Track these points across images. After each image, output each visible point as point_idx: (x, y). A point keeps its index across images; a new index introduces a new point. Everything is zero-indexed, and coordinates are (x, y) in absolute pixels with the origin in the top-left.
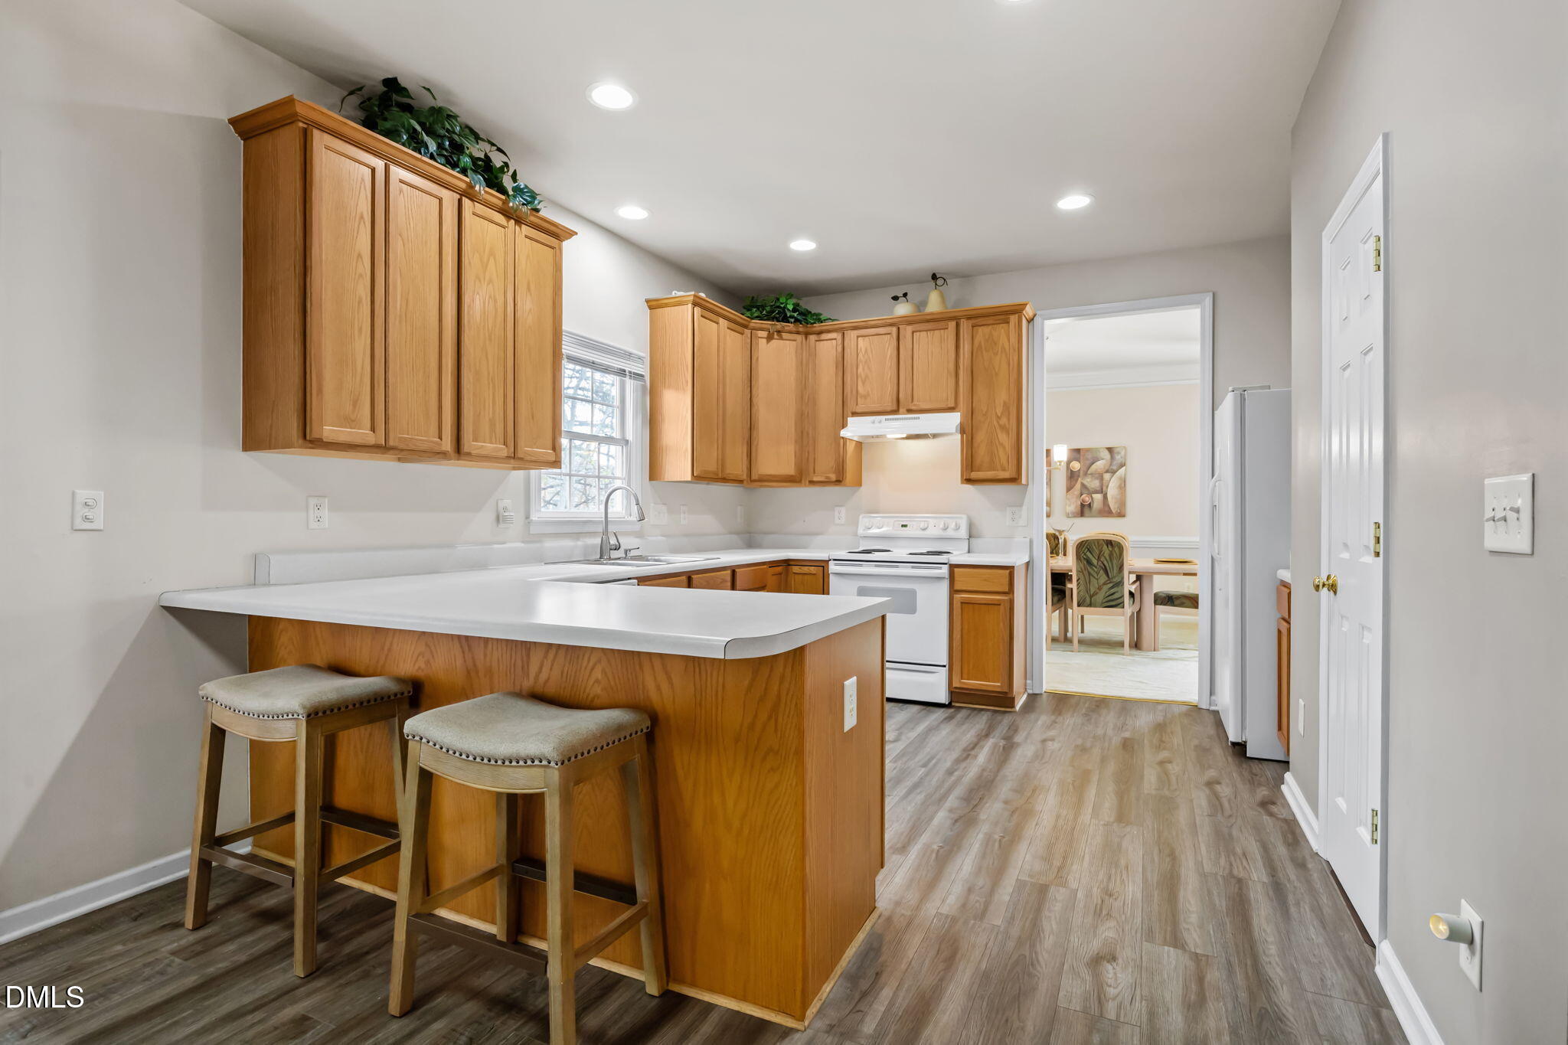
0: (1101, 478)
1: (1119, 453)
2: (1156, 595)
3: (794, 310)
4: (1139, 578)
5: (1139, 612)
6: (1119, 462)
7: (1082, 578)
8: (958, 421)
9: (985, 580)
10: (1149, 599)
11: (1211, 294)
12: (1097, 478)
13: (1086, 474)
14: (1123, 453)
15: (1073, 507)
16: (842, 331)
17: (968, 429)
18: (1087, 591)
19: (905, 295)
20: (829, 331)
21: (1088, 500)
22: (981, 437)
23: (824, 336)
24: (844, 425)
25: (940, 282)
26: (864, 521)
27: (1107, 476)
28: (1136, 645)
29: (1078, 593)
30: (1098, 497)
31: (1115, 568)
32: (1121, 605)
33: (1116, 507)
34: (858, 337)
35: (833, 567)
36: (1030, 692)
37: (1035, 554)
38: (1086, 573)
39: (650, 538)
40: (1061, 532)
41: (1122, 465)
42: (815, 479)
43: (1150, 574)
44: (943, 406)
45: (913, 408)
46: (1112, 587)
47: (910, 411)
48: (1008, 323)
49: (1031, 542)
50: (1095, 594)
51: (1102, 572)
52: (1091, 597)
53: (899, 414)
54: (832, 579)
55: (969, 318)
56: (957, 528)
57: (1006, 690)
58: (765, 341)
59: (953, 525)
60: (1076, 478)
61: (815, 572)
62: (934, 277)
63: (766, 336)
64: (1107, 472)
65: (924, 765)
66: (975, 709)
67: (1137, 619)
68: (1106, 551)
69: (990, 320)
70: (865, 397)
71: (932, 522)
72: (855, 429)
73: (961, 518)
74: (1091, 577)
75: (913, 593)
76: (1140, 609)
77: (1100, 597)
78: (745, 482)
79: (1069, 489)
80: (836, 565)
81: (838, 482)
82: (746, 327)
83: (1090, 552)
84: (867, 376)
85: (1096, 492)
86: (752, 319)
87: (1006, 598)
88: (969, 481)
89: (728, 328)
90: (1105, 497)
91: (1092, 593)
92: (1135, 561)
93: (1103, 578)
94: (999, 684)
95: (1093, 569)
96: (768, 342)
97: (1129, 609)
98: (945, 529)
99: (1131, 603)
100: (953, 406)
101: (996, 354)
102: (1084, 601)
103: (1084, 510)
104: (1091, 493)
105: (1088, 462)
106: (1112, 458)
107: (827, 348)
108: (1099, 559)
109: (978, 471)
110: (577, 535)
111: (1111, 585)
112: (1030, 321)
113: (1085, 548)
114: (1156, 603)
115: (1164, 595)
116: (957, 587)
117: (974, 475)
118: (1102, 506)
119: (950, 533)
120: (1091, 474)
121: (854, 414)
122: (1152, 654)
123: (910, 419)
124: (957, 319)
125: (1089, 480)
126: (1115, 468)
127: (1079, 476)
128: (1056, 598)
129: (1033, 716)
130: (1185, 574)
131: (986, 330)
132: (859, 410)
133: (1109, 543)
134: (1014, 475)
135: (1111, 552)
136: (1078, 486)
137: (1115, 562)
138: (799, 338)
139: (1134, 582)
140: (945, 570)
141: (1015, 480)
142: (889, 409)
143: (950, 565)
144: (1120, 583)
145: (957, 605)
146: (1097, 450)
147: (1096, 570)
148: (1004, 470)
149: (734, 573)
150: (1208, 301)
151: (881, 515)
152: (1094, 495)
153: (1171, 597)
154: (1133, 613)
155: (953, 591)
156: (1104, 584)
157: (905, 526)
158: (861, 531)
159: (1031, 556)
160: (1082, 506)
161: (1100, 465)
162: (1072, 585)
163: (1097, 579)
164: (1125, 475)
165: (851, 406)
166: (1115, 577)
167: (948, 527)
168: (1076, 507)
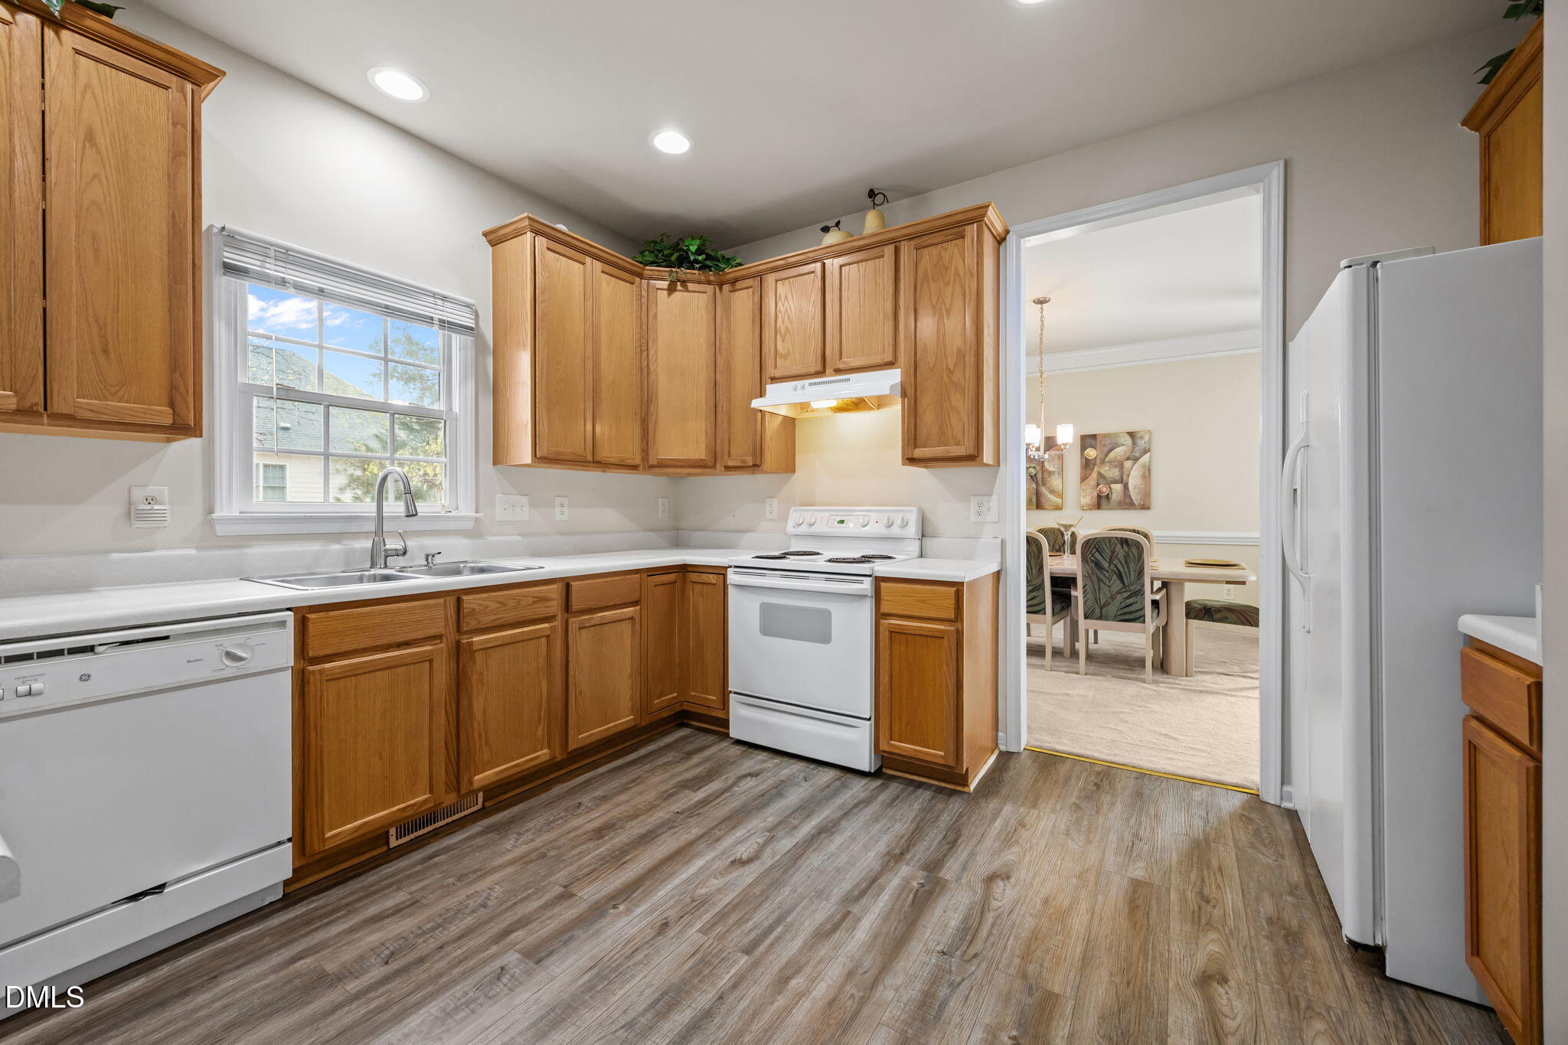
0: (1121, 466)
1: (1142, 438)
2: (1188, 604)
3: (699, 252)
4: (1165, 585)
5: (1165, 627)
6: (1143, 447)
7: (1090, 584)
8: (898, 380)
9: (922, 601)
10: (1179, 611)
11: (1282, 163)
12: (1116, 466)
13: (1103, 462)
14: (1147, 438)
15: (1088, 499)
16: (760, 276)
17: (910, 391)
18: (1097, 600)
19: (837, 224)
20: (744, 278)
21: (1105, 490)
22: (926, 402)
23: (739, 285)
24: (762, 394)
25: (879, 199)
26: (795, 515)
27: (1128, 464)
28: (1162, 666)
29: (1085, 603)
30: (1117, 488)
31: (1132, 573)
32: (1141, 619)
33: (1139, 498)
34: (777, 281)
35: (732, 577)
36: (1003, 748)
37: (1009, 560)
38: (1095, 579)
39: (490, 539)
40: (1068, 527)
41: (1146, 451)
42: (730, 464)
43: (1181, 582)
44: (878, 360)
45: (842, 366)
46: (1128, 597)
47: (838, 371)
48: (963, 237)
49: (1003, 543)
50: (1107, 604)
51: (1115, 577)
52: (1101, 608)
53: (825, 376)
54: (731, 591)
55: (911, 238)
56: (904, 525)
57: (951, 763)
58: (666, 292)
59: (898, 522)
60: (1092, 467)
61: (715, 582)
62: (872, 194)
63: (666, 287)
64: (1128, 459)
65: (747, 951)
66: (911, 782)
67: (1163, 636)
68: (1121, 552)
69: (937, 238)
70: (785, 357)
71: (874, 516)
72: (778, 399)
73: (911, 511)
74: (1101, 584)
75: (827, 614)
76: (1167, 623)
77: (1113, 608)
78: (641, 468)
79: (1084, 479)
80: (736, 573)
81: (756, 467)
82: (641, 276)
83: (1099, 552)
84: (787, 330)
85: (1116, 482)
86: (646, 265)
87: (953, 628)
88: (911, 461)
89: (603, 272)
90: (1126, 487)
91: (1102, 603)
92: (1160, 563)
93: (1117, 585)
94: (942, 753)
95: (1105, 576)
96: (669, 294)
97: (1151, 624)
98: (890, 526)
99: (1155, 615)
100: (891, 359)
101: (947, 284)
102: (1093, 612)
103: (1101, 502)
104: (1109, 482)
105: (1105, 449)
106: (1134, 443)
107: (742, 301)
108: (1111, 562)
109: (925, 447)
110: (338, 537)
111: (1129, 593)
112: (1000, 240)
113: (1094, 549)
114: (1188, 616)
115: (1199, 606)
116: (885, 609)
117: (918, 453)
118: (1122, 498)
119: (896, 531)
120: (1110, 462)
121: (774, 380)
122: (1184, 682)
123: (836, 381)
124: (895, 242)
125: (1107, 468)
126: (1137, 454)
127: (1095, 465)
128: (1058, 607)
129: (992, 804)
130: (1228, 582)
131: (934, 251)
132: (778, 374)
133: (1124, 542)
134: (971, 451)
135: (1127, 553)
136: (1094, 475)
137: (1132, 565)
138: (709, 288)
139: (1159, 590)
140: (867, 585)
141: (973, 457)
142: (813, 370)
143: (876, 577)
144: (1140, 593)
145: (884, 635)
146: (1116, 435)
147: (1107, 575)
148: (958, 444)
149: (568, 586)
150: (1276, 173)
151: (817, 508)
152: (1113, 486)
153: (1210, 609)
154: (1158, 628)
155: (880, 615)
156: (1119, 592)
157: (842, 522)
158: (790, 529)
159: (1003, 563)
160: (1099, 497)
161: (1119, 452)
162: (1078, 593)
163: (1109, 587)
164: (1150, 462)
165: (771, 371)
166: (1132, 584)
167: (893, 523)
168: (1092, 498)
